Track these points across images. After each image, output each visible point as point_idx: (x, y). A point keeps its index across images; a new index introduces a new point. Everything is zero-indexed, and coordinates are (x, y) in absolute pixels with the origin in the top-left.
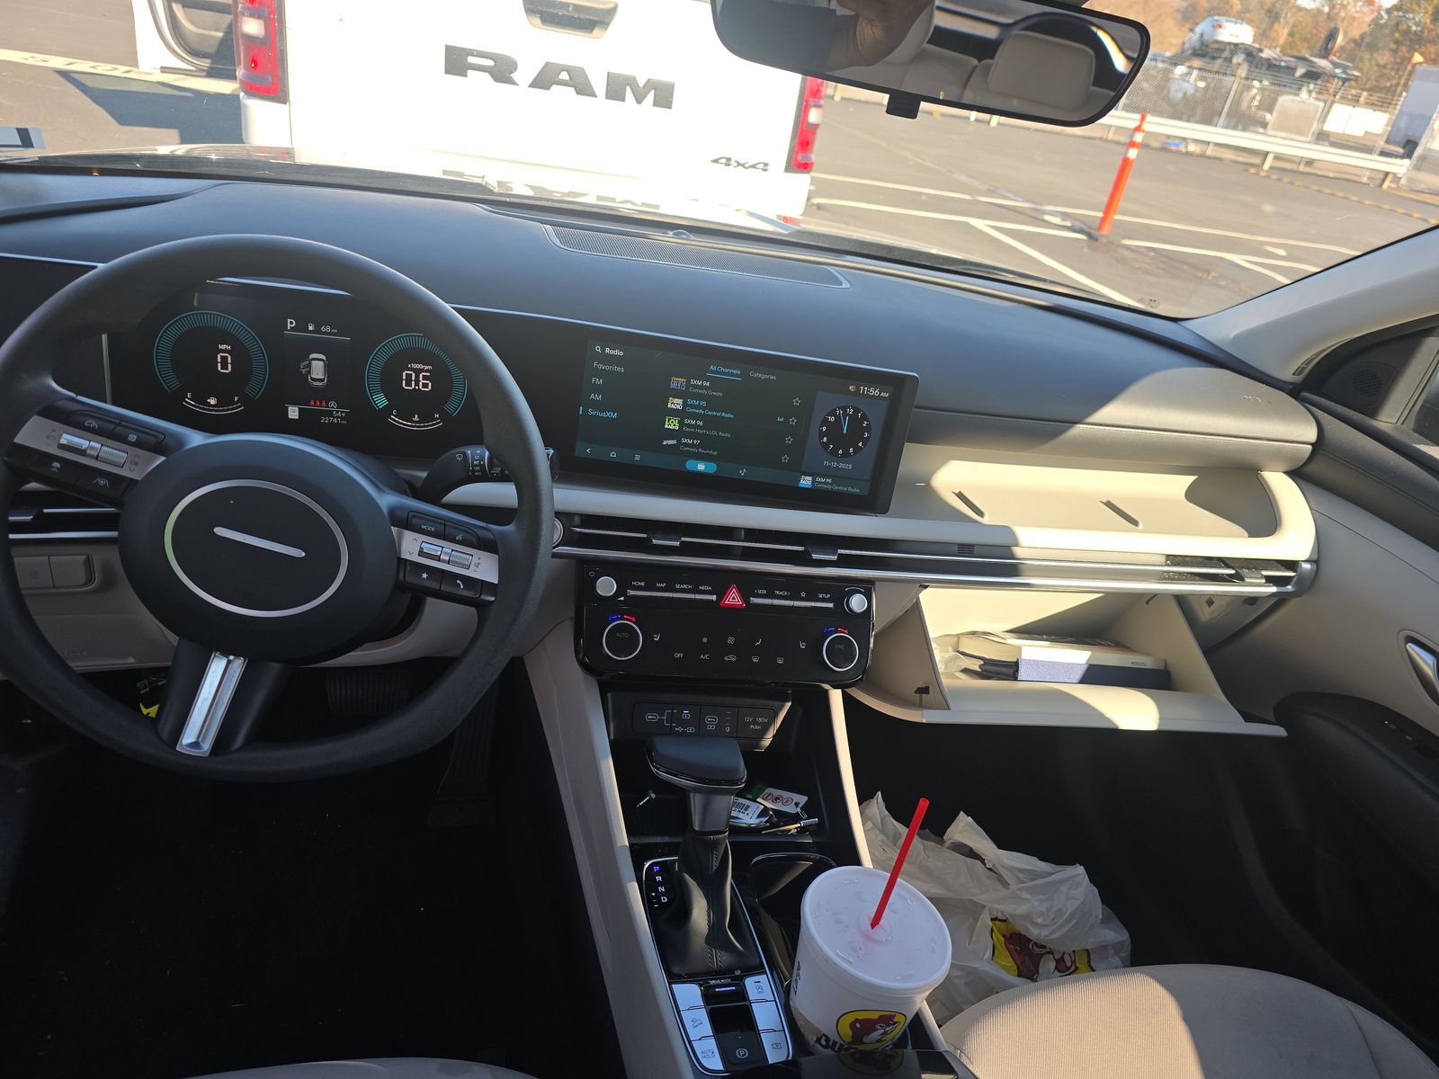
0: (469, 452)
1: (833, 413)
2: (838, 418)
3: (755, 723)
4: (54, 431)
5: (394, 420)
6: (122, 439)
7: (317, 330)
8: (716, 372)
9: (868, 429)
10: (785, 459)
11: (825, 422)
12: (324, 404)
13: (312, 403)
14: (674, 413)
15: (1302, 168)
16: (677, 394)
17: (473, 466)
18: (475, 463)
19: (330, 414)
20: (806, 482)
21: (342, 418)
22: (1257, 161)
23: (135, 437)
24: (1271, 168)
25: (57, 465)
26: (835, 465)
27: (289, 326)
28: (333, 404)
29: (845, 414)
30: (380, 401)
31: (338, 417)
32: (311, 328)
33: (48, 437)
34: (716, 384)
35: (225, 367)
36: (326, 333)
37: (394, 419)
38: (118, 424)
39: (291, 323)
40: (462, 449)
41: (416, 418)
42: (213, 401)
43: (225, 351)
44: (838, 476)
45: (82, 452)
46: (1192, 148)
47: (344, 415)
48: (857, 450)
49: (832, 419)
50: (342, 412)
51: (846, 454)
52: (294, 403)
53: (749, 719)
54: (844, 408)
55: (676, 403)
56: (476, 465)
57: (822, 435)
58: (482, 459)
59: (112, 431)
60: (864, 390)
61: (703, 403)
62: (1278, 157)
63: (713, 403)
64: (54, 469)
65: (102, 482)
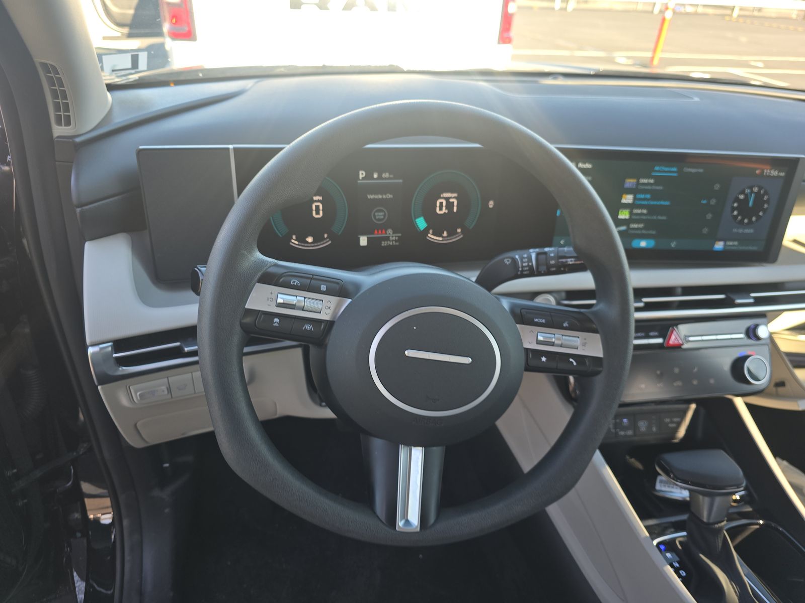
0: (517, 257)
1: (743, 192)
2: (746, 195)
3: (672, 422)
4: (271, 293)
5: (431, 238)
6: (317, 291)
7: (380, 177)
8: (659, 171)
9: (768, 202)
10: (705, 231)
11: (737, 200)
12: (384, 231)
13: (376, 232)
14: (626, 206)
15: (756, 13)
16: (629, 191)
17: (523, 267)
18: (525, 264)
19: (387, 239)
20: (719, 246)
21: (396, 241)
22: (729, 12)
23: (325, 287)
24: (739, 16)
25: (276, 320)
26: (741, 231)
27: (361, 176)
28: (390, 231)
29: (752, 192)
30: (421, 223)
31: (393, 240)
32: (375, 176)
33: (268, 299)
34: (659, 180)
35: (317, 213)
36: (386, 179)
37: (431, 236)
38: (311, 279)
39: (362, 174)
40: (511, 254)
41: (445, 234)
42: (310, 239)
43: (318, 201)
44: (742, 239)
45: (292, 306)
46: (690, 9)
47: (397, 238)
48: (759, 218)
49: (742, 197)
50: (396, 236)
51: (750, 222)
52: (363, 234)
53: (668, 420)
54: (751, 188)
55: (628, 199)
56: (526, 267)
57: (733, 209)
58: (530, 259)
59: (310, 286)
60: (767, 172)
61: (648, 196)
62: (741, 9)
63: (656, 195)
64: (276, 325)
65: (308, 327)
